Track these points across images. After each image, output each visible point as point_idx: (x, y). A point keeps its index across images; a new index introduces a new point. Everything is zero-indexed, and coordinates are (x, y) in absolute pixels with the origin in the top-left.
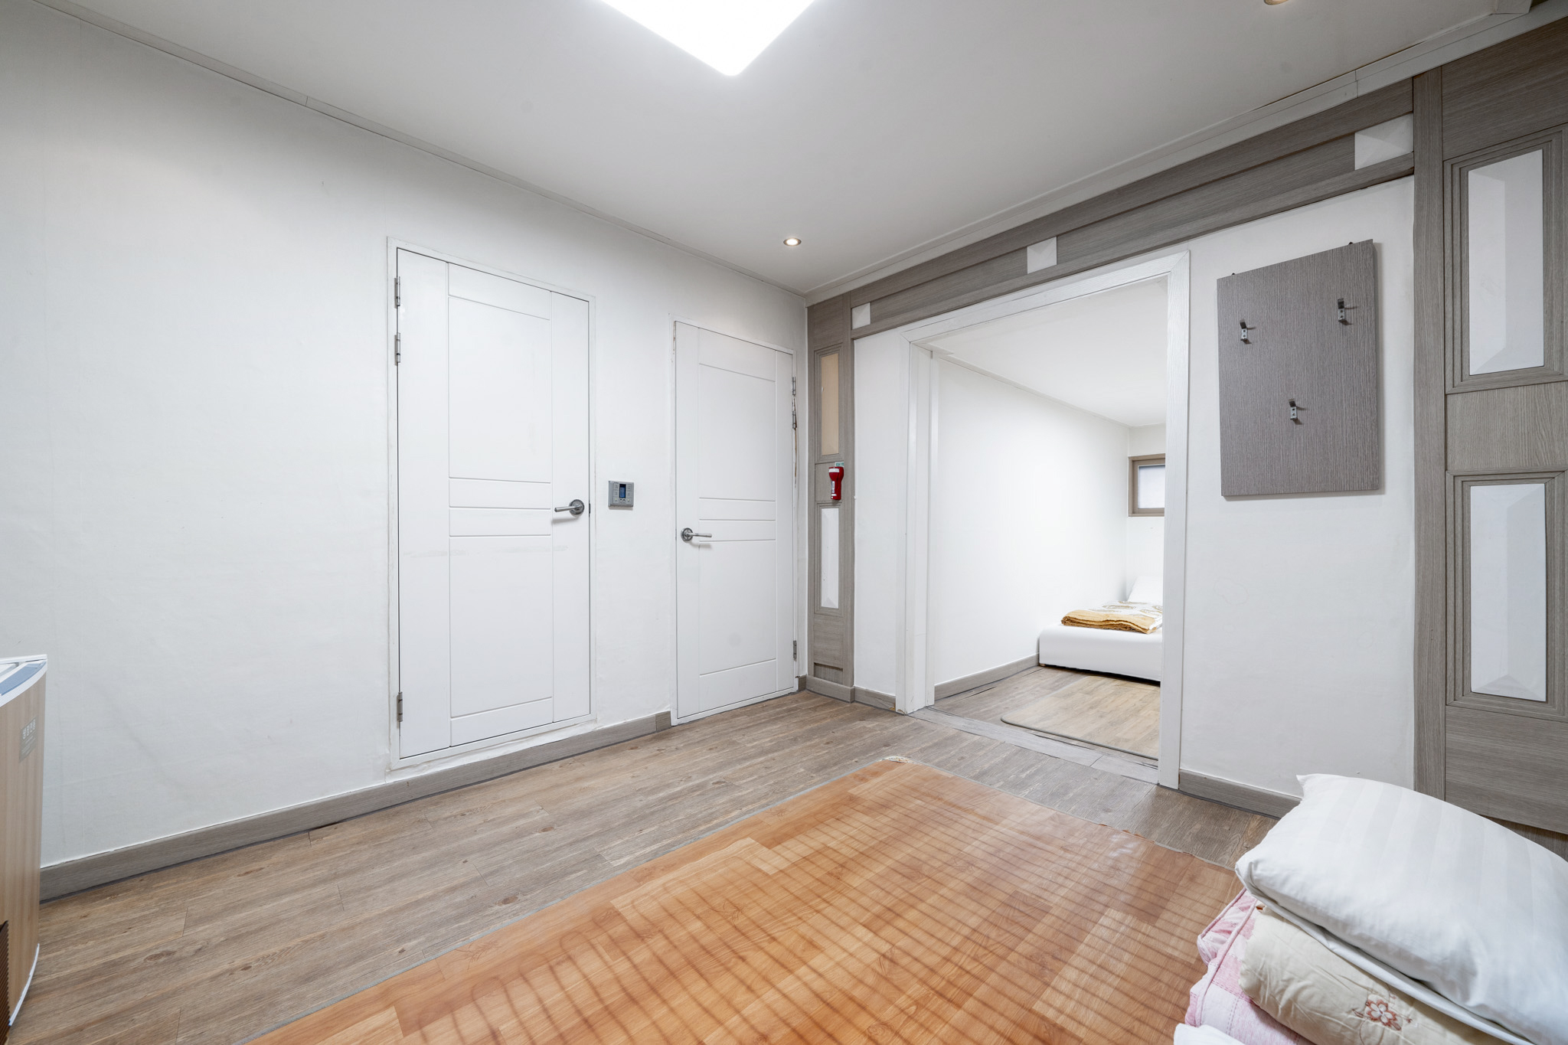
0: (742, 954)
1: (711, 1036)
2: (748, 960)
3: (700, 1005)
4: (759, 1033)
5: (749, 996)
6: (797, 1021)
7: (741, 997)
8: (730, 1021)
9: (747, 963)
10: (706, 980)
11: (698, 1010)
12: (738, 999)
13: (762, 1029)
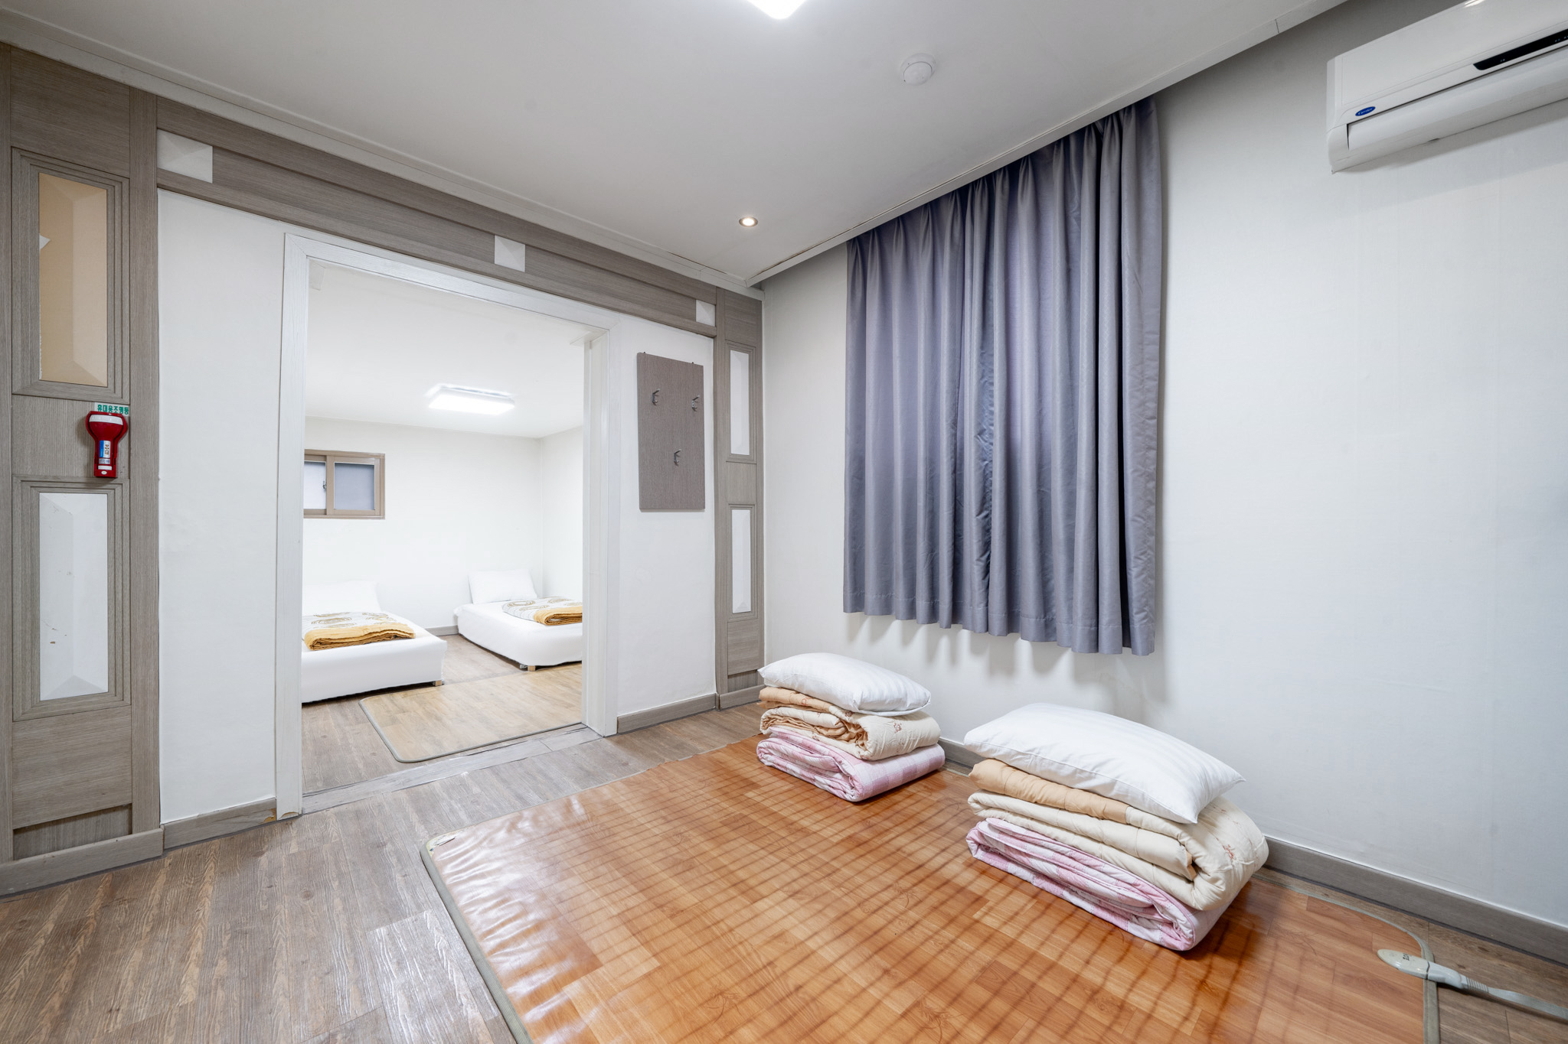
0: (792, 988)
1: (893, 1008)
2: (800, 983)
3: (861, 1020)
4: (883, 975)
5: (845, 982)
6: (866, 950)
7: (847, 988)
8: (875, 995)
9: (805, 984)
10: (830, 1017)
11: (868, 1021)
12: (849, 990)
13: (879, 973)
